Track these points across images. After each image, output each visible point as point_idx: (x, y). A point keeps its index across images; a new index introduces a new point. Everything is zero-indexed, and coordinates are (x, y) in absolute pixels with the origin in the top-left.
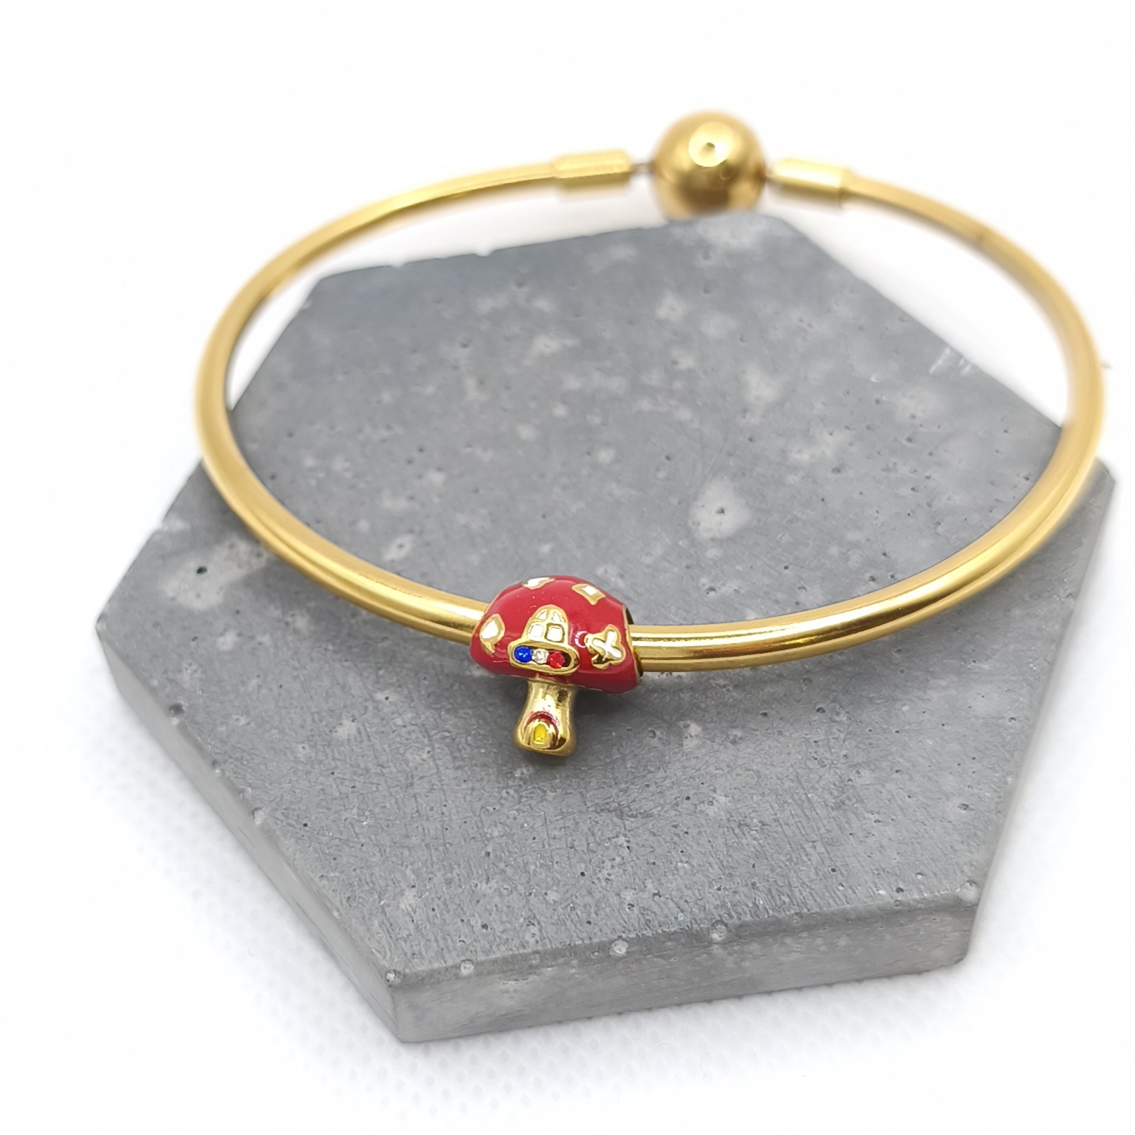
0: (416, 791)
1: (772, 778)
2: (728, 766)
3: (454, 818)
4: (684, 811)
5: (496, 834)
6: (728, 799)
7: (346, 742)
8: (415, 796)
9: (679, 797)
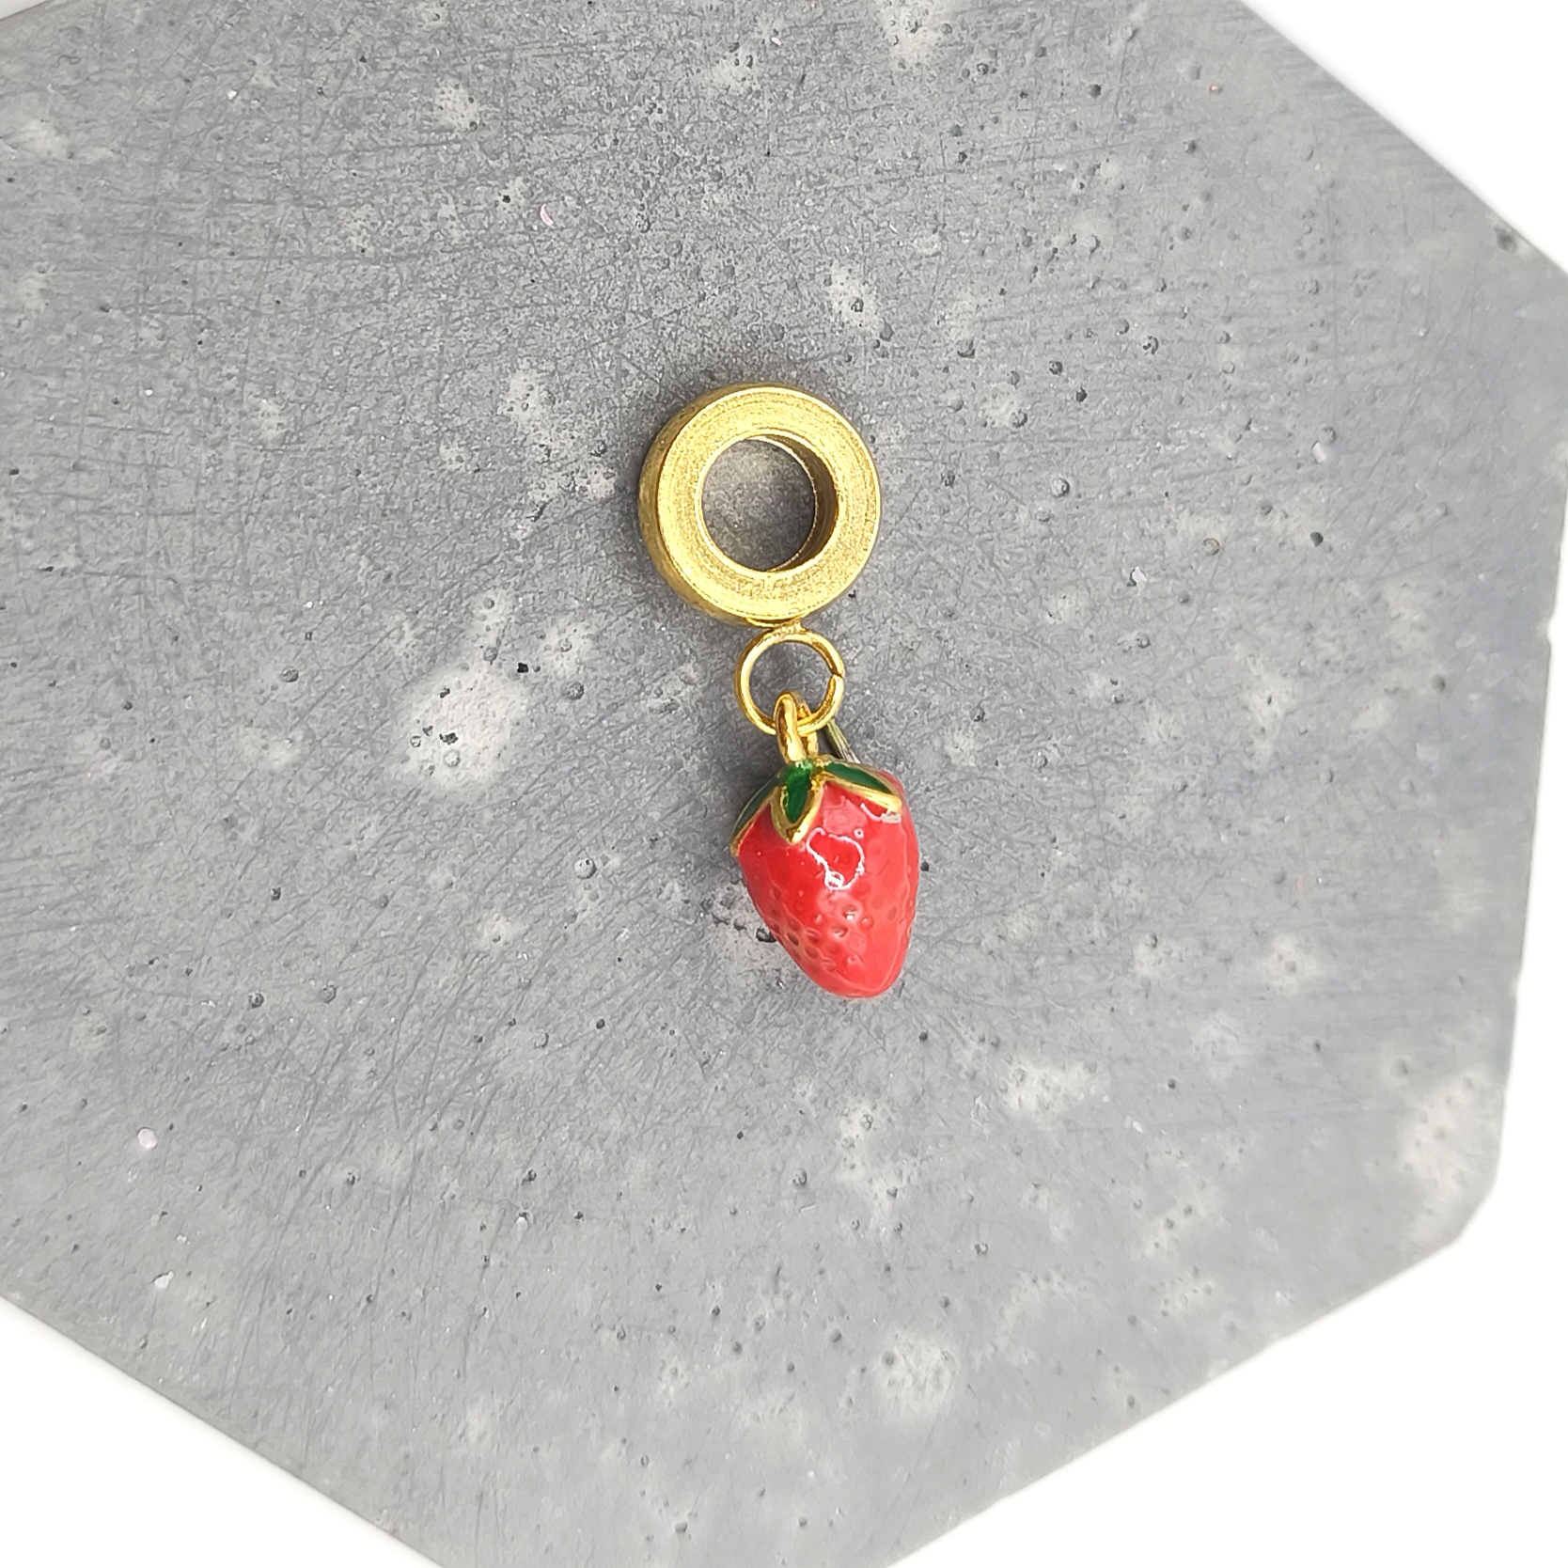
0: (281, 208)
1: (131, 870)
2: (179, 797)
3: (201, 264)
4: (101, 691)
5: (145, 333)
6: (107, 780)
7: (427, 99)
8: (268, 202)
9: (134, 690)
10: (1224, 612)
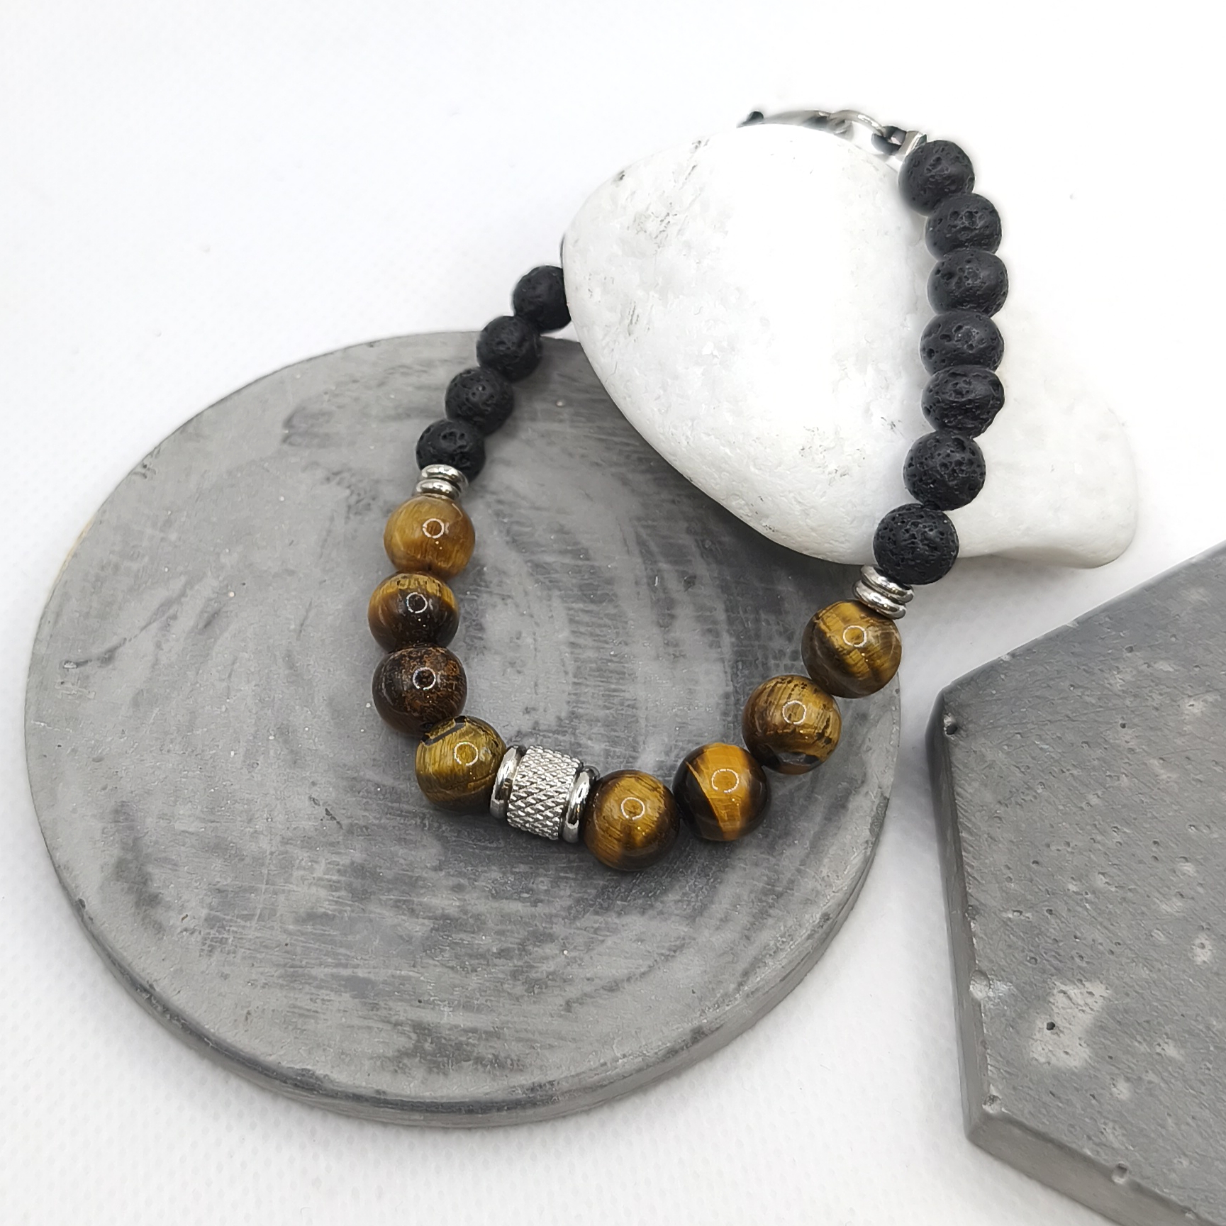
10: (1179, 741)
